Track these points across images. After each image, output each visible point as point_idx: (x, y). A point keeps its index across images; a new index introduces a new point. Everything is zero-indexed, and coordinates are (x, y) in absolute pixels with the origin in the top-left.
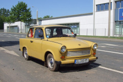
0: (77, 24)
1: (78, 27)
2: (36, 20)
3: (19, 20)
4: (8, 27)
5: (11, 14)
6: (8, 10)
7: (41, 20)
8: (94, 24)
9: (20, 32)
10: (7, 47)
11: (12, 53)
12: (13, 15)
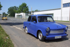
0: (52, 14)
1: (53, 16)
2: (31, 12)
3: (23, 12)
4: (17, 15)
5: (19, 9)
6: (17, 7)
8: (61, 14)
9: (23, 18)
10: (16, 26)
11: (19, 28)
12: (20, 9)
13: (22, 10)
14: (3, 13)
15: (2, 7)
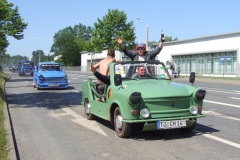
0: (233, 53)
1: (235, 59)
3: (111, 47)
4: (89, 61)
5: (95, 35)
6: (90, 28)
12: (99, 36)
13: (110, 40)
14: (34, 53)
15: (24, 26)
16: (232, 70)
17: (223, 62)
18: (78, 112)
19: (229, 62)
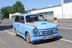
0: (52, 12)
1: (53, 14)
2: (27, 11)
3: (18, 12)
4: (12, 16)
7: (30, 11)
8: (63, 11)
12: (14, 9)
13: (17, 10)
16: (52, 17)
17: (50, 15)
18: (9, 31)
19: (51, 15)
